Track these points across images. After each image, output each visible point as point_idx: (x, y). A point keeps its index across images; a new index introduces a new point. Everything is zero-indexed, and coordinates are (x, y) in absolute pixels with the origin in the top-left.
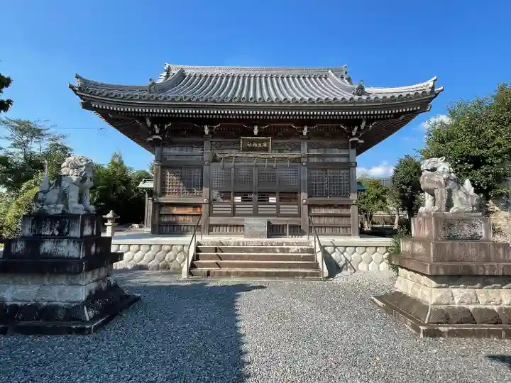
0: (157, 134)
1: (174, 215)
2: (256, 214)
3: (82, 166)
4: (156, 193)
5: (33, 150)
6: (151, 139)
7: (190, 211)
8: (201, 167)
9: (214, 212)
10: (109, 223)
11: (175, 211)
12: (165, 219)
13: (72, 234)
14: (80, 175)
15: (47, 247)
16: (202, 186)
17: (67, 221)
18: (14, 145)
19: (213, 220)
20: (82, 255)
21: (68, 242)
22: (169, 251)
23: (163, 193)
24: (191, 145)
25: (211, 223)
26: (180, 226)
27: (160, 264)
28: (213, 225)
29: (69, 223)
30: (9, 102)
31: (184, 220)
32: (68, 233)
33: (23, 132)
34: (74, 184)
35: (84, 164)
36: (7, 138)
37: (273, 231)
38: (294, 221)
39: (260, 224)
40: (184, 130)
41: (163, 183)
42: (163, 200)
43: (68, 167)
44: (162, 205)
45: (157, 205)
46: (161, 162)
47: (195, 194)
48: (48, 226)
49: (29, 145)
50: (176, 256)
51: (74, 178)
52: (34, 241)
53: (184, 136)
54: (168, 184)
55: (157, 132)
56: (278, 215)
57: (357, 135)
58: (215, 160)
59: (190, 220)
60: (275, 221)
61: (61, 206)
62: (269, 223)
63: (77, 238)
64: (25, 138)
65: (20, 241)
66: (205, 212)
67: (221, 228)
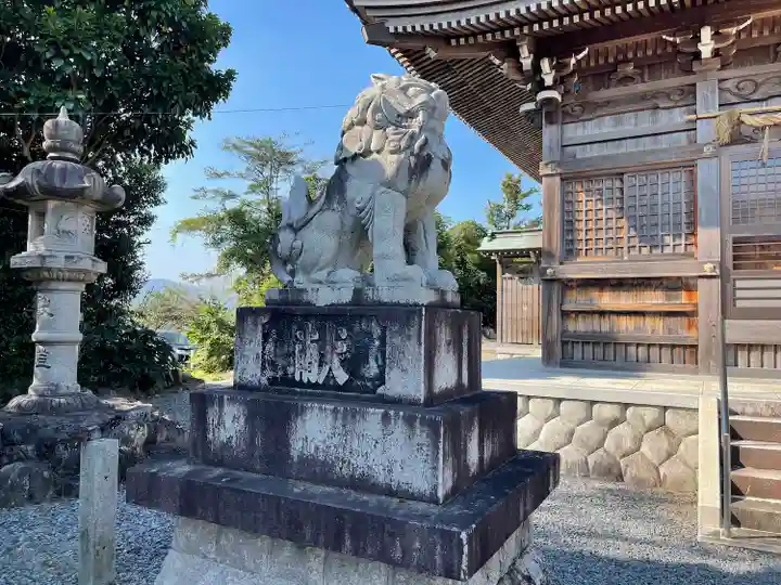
0: (549, 88)
1: (602, 313)
3: (411, 115)
4: (550, 255)
5: (279, 193)
6: (530, 106)
7: (653, 300)
8: (690, 168)
9: (740, 304)
11: (607, 300)
12: (579, 326)
13: (396, 385)
14: (409, 147)
16: (692, 225)
17: (377, 332)
18: (253, 189)
20: (445, 482)
21: (386, 418)
22: (615, 423)
23: (570, 252)
24: (650, 102)
25: (731, 338)
26: (627, 345)
27: (591, 460)
28: (739, 346)
29: (383, 339)
30: (230, 75)
31: (637, 329)
32: (381, 379)
33: (263, 161)
34: (390, 184)
35: (418, 101)
36: (241, 176)
40: (626, 61)
41: (569, 226)
42: (571, 271)
43: (363, 122)
44: (567, 285)
45: (556, 286)
46: (559, 164)
47: (668, 250)
48: (313, 351)
49: (274, 186)
50: (639, 441)
51: (389, 163)
52: (273, 405)
53: (628, 79)
54: (582, 226)
55: (549, 81)
58: (739, 137)
59: (655, 329)
61: (348, 276)
63: (413, 403)
64: (267, 173)
65: (232, 400)
66: (709, 306)
67: (755, 355)
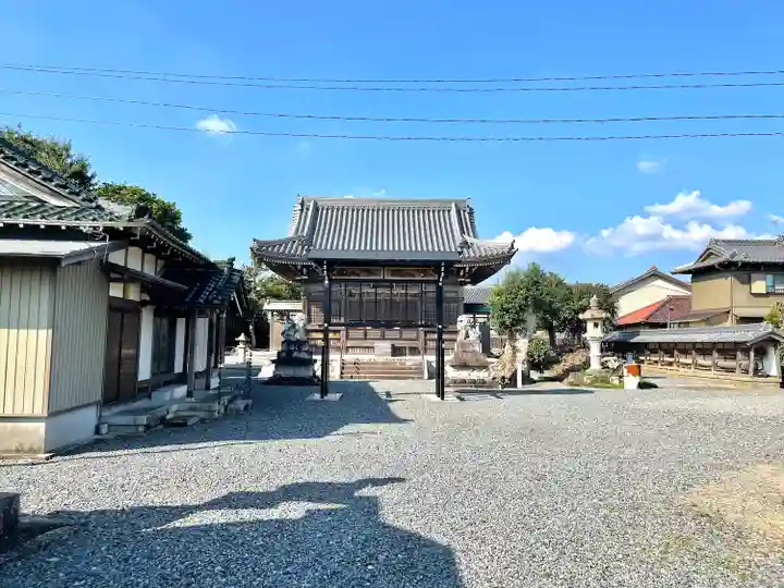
0: (305, 276)
2: (383, 338)
6: (299, 278)
9: (350, 336)
10: (241, 345)
15: (295, 354)
19: (349, 344)
37: (396, 351)
38: (413, 344)
39: (386, 346)
52: (290, 353)
56: (401, 339)
57: (463, 277)
60: (398, 344)
62: (393, 345)
66: (343, 337)
